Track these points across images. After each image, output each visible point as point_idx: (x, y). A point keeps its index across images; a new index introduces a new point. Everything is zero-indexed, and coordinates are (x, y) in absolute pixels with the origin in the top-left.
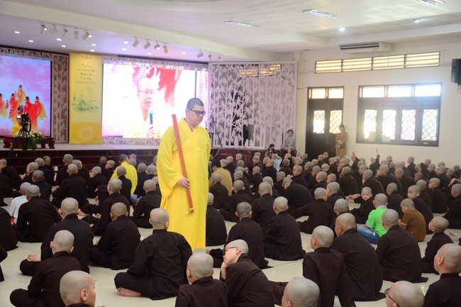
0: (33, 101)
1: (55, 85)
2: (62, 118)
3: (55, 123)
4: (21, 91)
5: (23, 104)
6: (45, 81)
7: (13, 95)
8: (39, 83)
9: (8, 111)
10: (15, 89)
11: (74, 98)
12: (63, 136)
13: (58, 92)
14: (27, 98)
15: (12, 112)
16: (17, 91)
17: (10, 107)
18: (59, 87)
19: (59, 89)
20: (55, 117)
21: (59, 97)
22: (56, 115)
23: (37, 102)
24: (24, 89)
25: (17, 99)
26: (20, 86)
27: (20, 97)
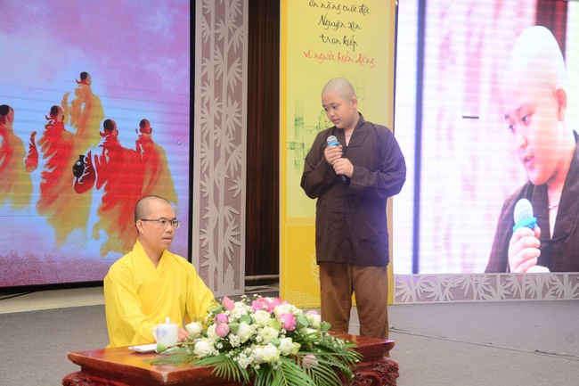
0: (128, 139)
1: (205, 78)
2: (226, 204)
3: (204, 222)
4: (87, 97)
5: (94, 147)
6: (171, 61)
7: (55, 111)
8: (150, 67)
9: (36, 177)
10: (64, 89)
11: (298, 121)
12: (230, 269)
13: (214, 104)
14: (109, 125)
15: (50, 180)
16: (72, 98)
17: (42, 161)
18: (218, 83)
19: (218, 93)
20: (204, 200)
21: (218, 122)
22: (210, 191)
23: (144, 141)
24: (96, 87)
25: (70, 128)
26: (84, 76)
27: (83, 122)
